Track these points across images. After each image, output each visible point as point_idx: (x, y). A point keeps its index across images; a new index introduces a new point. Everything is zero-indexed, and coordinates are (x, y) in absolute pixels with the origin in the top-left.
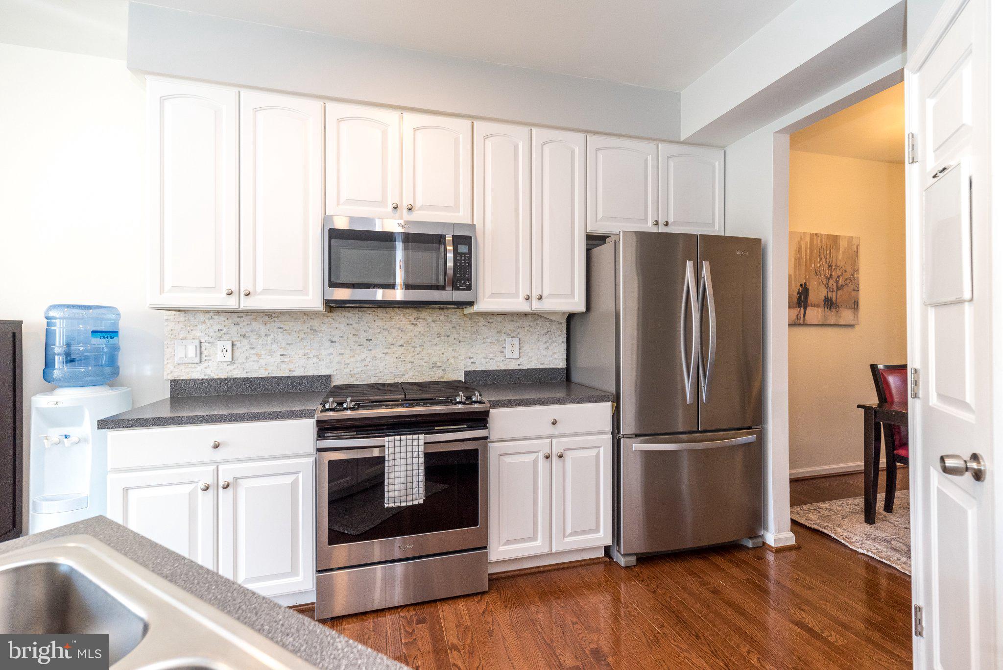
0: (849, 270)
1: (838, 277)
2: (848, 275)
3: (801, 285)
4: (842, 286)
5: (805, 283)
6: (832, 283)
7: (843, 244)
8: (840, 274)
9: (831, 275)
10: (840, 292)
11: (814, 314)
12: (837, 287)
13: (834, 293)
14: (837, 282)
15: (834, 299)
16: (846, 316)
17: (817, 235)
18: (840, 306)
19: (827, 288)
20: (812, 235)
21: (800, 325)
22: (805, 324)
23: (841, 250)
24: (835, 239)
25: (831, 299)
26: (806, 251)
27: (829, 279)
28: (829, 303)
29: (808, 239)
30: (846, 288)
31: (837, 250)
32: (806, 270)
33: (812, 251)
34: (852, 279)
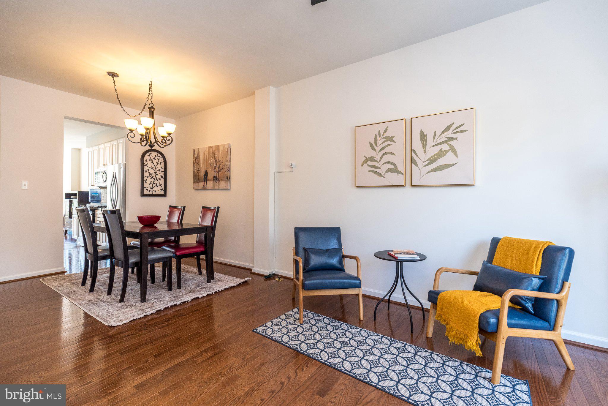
0: (224, 161)
1: (219, 165)
2: (223, 164)
3: (205, 171)
4: (221, 170)
5: (207, 170)
6: (217, 168)
7: (221, 149)
8: (220, 164)
9: (216, 165)
10: (220, 173)
11: (210, 184)
12: (219, 170)
13: (218, 174)
14: (219, 168)
15: (217, 176)
16: (223, 184)
17: (211, 147)
18: (220, 179)
19: (215, 171)
20: (209, 147)
21: (205, 189)
22: (206, 189)
23: (221, 152)
24: (218, 147)
25: (216, 177)
26: (207, 155)
27: (215, 167)
28: (216, 179)
29: (207, 150)
30: (222, 171)
31: (219, 152)
32: (207, 164)
33: (209, 155)
34: (225, 166)
